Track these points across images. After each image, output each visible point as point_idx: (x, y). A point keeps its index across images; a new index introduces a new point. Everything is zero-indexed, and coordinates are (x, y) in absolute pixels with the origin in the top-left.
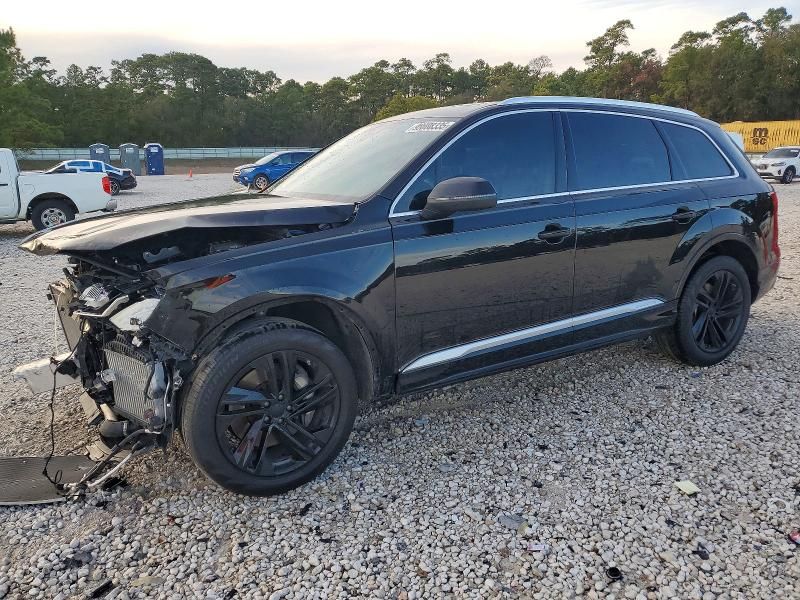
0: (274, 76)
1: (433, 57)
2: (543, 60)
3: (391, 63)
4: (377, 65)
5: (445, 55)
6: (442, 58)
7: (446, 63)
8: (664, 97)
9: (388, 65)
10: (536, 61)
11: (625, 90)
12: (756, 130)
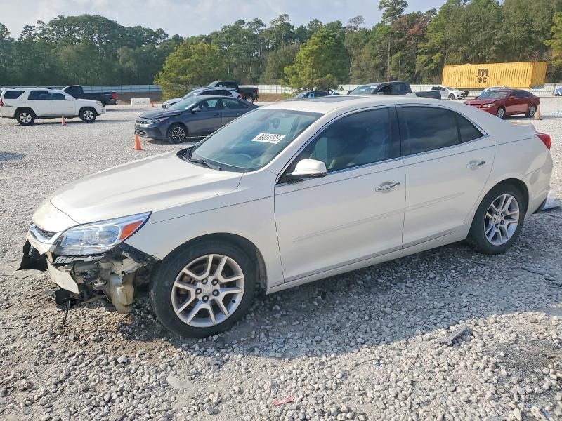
0: (163, 32)
1: (277, 17)
2: (358, 19)
3: (246, 21)
4: (236, 23)
5: (286, 15)
6: (284, 18)
7: (286, 21)
8: (428, 45)
9: (244, 23)
10: (353, 20)
11: (402, 39)
12: (479, 71)
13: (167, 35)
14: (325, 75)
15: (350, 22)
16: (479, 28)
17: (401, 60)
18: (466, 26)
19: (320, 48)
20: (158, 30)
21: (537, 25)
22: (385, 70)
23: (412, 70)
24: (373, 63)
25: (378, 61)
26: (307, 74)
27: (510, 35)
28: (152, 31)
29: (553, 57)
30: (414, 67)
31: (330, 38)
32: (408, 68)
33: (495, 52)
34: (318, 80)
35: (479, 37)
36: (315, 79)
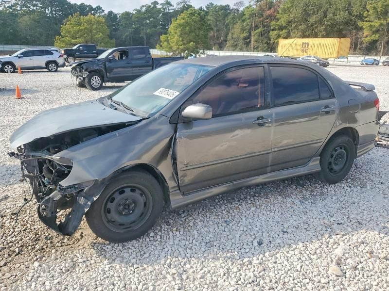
0: (101, 8)
2: (241, 3)
8: (278, 23)
9: (158, 4)
10: (236, 4)
11: (261, 19)
12: (303, 43)
13: (103, 11)
14: (189, 43)
15: (235, 5)
16: (314, 12)
17: (261, 34)
18: (305, 10)
19: (186, 22)
20: (97, 7)
21: (355, 10)
22: (250, 42)
23: (268, 42)
24: (242, 36)
25: (245, 35)
26: (175, 42)
27: (336, 18)
28: (92, 8)
29: (364, 35)
30: (270, 39)
31: (196, 15)
32: (266, 40)
33: (325, 30)
34: (183, 46)
35: (313, 19)
36: (181, 45)
